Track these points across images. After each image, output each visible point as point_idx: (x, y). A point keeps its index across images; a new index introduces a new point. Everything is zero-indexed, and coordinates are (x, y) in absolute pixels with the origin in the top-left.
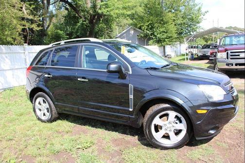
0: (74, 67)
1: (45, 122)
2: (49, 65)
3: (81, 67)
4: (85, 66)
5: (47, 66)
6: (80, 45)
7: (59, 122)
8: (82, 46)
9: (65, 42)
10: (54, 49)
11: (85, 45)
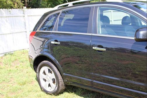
0: (86, 32)
1: (50, 94)
2: (56, 30)
3: (96, 33)
4: (100, 32)
5: (53, 32)
6: (93, 7)
7: (66, 94)
8: (96, 7)
9: (73, 4)
10: (61, 11)
11: (100, 7)
